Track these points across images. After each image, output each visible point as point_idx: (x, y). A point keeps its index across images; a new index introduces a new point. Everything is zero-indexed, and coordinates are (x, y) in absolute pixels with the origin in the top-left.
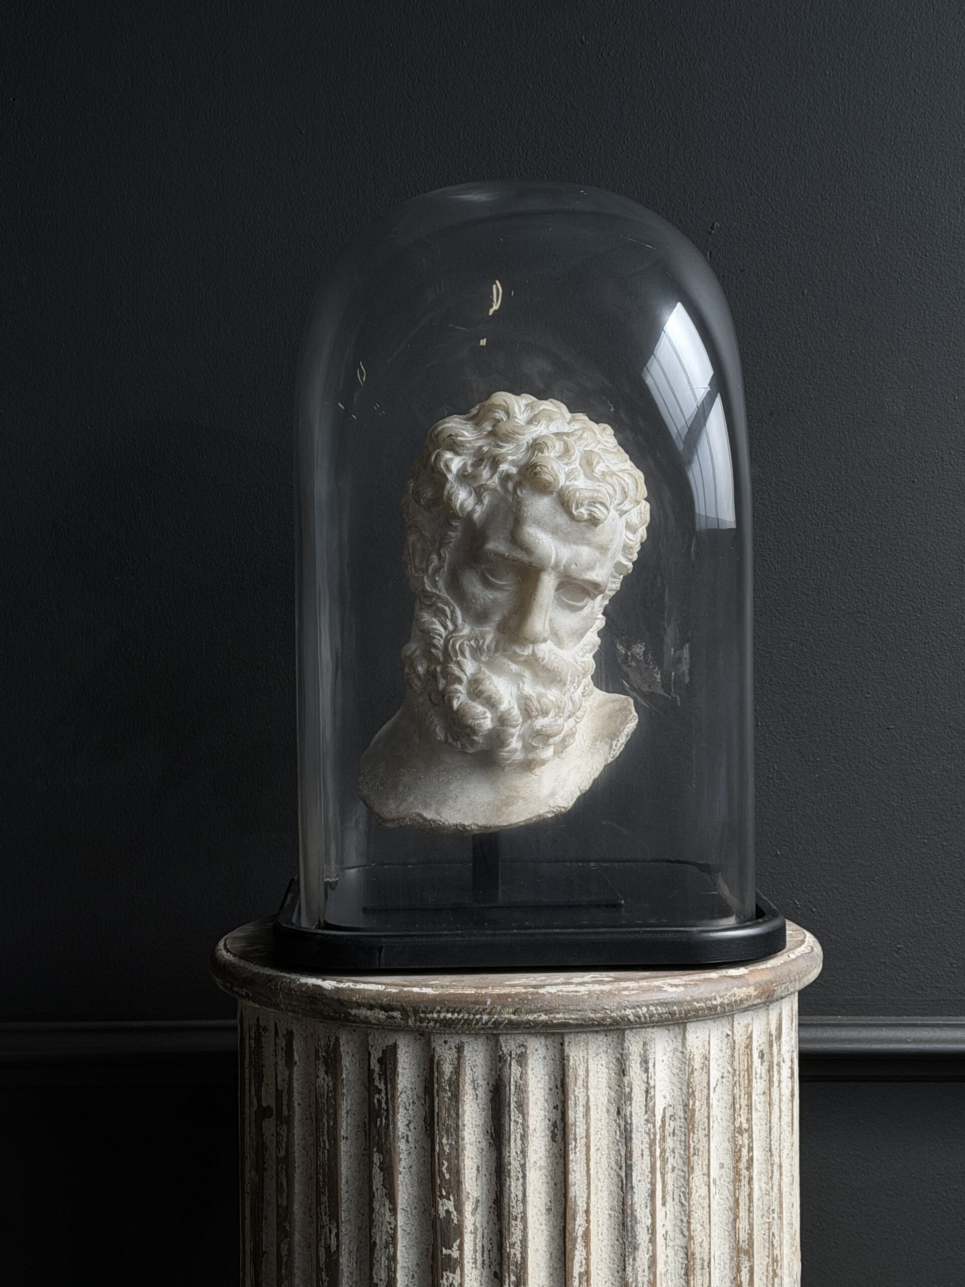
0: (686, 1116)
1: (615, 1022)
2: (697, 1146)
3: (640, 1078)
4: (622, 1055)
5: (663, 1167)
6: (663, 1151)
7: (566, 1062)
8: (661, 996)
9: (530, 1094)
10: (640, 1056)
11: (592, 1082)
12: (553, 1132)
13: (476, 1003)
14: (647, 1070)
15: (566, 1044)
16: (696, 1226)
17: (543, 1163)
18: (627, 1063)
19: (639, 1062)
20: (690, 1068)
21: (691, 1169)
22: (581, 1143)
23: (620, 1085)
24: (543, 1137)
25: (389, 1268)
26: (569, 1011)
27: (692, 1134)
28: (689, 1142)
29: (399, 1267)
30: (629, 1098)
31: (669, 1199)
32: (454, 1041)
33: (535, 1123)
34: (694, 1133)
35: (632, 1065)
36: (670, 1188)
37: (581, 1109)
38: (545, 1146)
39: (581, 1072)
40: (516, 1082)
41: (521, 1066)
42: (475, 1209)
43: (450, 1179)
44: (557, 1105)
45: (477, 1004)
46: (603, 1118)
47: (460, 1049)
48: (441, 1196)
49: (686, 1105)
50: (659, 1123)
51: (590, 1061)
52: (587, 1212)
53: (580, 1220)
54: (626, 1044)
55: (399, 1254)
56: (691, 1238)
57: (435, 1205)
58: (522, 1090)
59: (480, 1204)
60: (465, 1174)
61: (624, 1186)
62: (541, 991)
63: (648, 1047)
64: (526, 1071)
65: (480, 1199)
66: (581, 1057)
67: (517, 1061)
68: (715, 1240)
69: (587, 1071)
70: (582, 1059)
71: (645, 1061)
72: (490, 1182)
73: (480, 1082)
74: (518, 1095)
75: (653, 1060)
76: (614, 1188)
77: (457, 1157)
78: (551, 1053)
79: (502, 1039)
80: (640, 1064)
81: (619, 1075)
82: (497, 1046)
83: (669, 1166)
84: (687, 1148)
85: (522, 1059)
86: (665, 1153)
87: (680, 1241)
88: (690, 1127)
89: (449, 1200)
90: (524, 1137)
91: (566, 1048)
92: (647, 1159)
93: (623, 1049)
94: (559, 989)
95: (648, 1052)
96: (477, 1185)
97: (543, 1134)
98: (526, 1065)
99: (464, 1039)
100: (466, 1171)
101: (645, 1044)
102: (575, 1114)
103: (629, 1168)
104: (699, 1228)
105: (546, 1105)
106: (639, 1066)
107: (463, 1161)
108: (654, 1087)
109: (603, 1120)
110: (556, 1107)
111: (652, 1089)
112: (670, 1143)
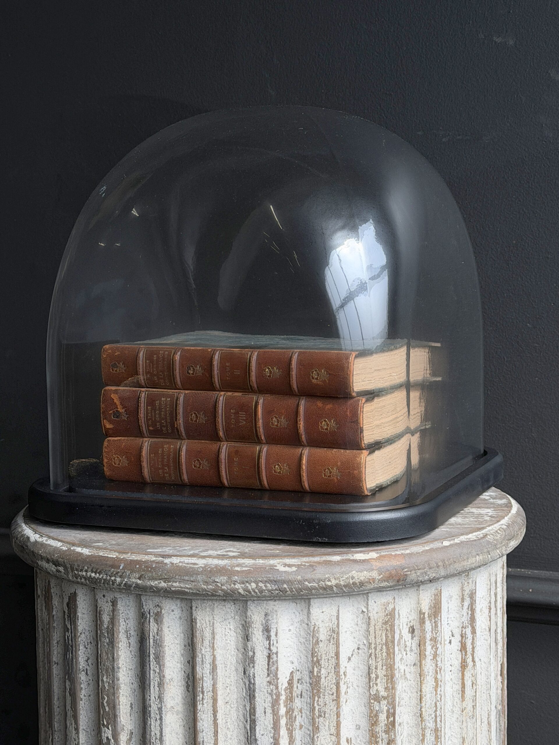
0: (311, 682)
2: (323, 709)
3: (262, 644)
4: (246, 622)
5: (290, 724)
6: (291, 710)
7: (194, 624)
9: (166, 648)
10: (262, 625)
11: (219, 643)
12: (187, 683)
13: (112, 566)
14: (269, 638)
15: (194, 608)
17: (179, 708)
18: (250, 630)
19: (261, 630)
20: (315, 640)
23: (245, 648)
24: (180, 686)
27: (316, 698)
28: (313, 705)
30: (253, 661)
32: (109, 596)
33: (172, 673)
34: (319, 697)
35: (255, 632)
37: (208, 666)
38: (182, 694)
39: (208, 634)
40: (154, 637)
41: (157, 624)
42: (130, 740)
43: (109, 711)
44: (189, 660)
45: (112, 568)
46: (232, 676)
47: (114, 603)
48: (104, 725)
49: (311, 672)
50: (284, 685)
51: (217, 625)
54: (249, 613)
58: (159, 644)
59: (133, 736)
60: (120, 709)
61: (249, 737)
62: (167, 561)
63: (270, 618)
64: (161, 628)
65: (133, 731)
66: (207, 621)
67: (154, 618)
69: (213, 633)
70: (208, 623)
71: (267, 630)
74: (156, 648)
75: (275, 630)
76: (242, 738)
77: (114, 694)
78: (185, 614)
79: (143, 599)
80: (263, 631)
81: (244, 640)
82: (141, 604)
83: (297, 723)
84: (312, 710)
85: (158, 618)
86: (293, 712)
88: (315, 691)
89: (109, 729)
90: (160, 685)
91: (194, 612)
93: (246, 617)
94: (182, 560)
95: (270, 622)
96: (131, 720)
97: (179, 684)
98: (162, 622)
99: (117, 595)
100: (121, 707)
101: (266, 615)
102: (204, 670)
103: (253, 722)
105: (182, 659)
106: (261, 633)
107: (118, 697)
108: (277, 653)
109: (232, 677)
110: (189, 662)
111: (275, 656)
112: (298, 703)
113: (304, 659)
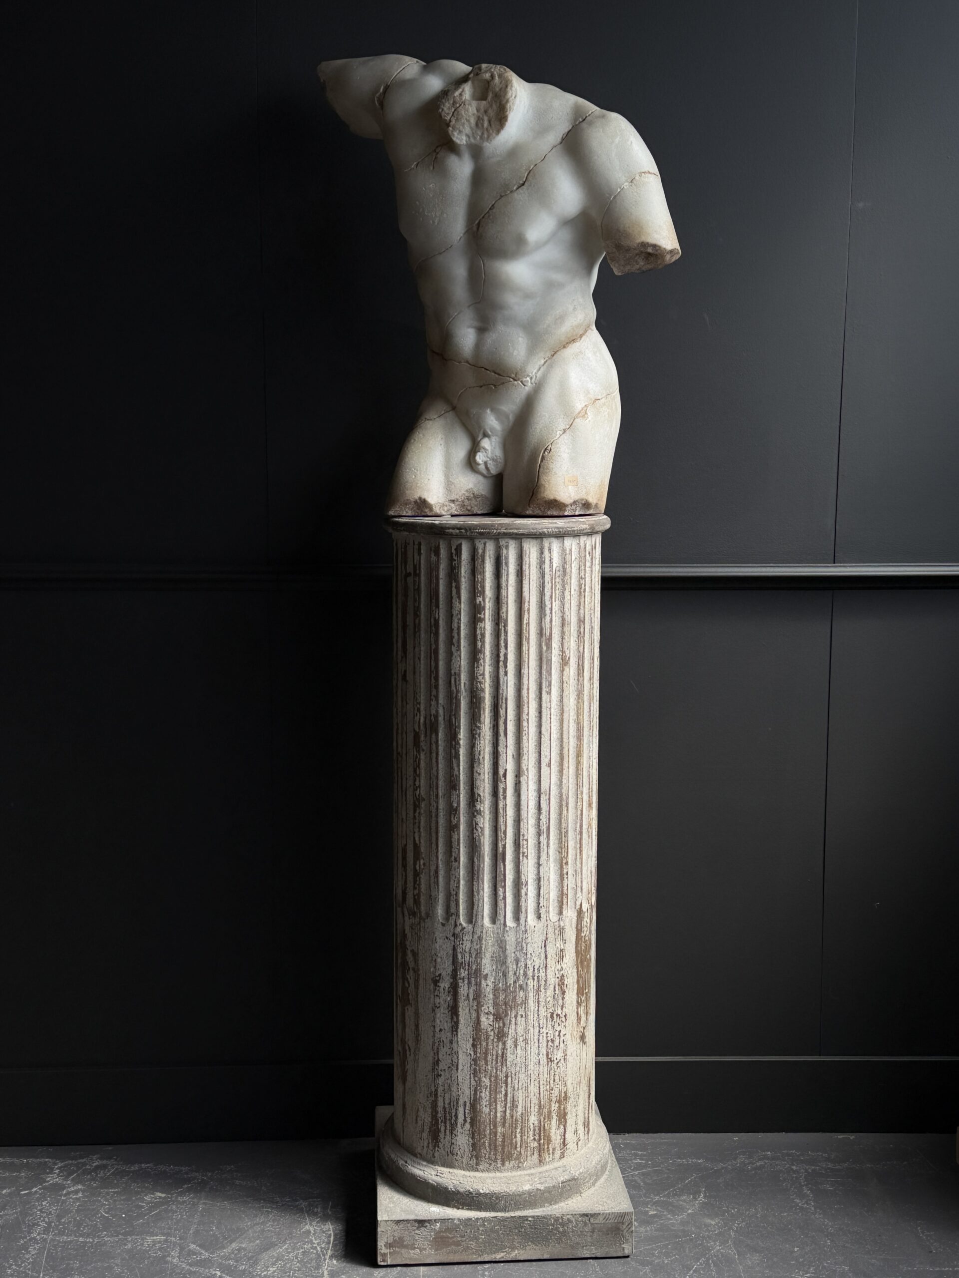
0: (563, 570)
1: (541, 534)
2: (567, 582)
3: (548, 556)
4: (542, 546)
5: (555, 588)
6: (555, 582)
7: (522, 549)
8: (557, 525)
9: (510, 560)
11: (531, 556)
12: (518, 573)
14: (550, 553)
16: (566, 609)
17: (514, 584)
18: (544, 550)
20: (565, 553)
21: (565, 589)
22: (527, 579)
23: (541, 557)
25: (458, 623)
26: (525, 529)
29: (462, 622)
30: (544, 562)
31: (557, 599)
32: (483, 541)
33: (511, 570)
34: (566, 576)
36: (557, 596)
37: (527, 565)
38: (515, 578)
39: (528, 552)
40: (505, 556)
42: (490, 601)
43: (481, 590)
45: (491, 528)
46: (535, 570)
47: (485, 544)
48: (478, 596)
49: (563, 566)
50: (554, 572)
51: (531, 548)
52: (529, 602)
53: (526, 604)
54: (543, 543)
55: (462, 618)
56: (564, 613)
57: (475, 600)
58: (507, 558)
60: (486, 588)
61: (542, 593)
63: (551, 545)
64: (509, 551)
65: (491, 597)
66: (528, 547)
67: (504, 548)
68: (572, 614)
71: (550, 550)
72: (495, 591)
73: (492, 556)
74: (505, 560)
76: (538, 594)
77: (484, 582)
78: (517, 545)
79: (500, 540)
81: (541, 554)
82: (498, 542)
83: (557, 588)
84: (564, 581)
85: (507, 547)
87: (560, 614)
88: (565, 574)
90: (507, 575)
91: (523, 543)
92: (550, 584)
96: (490, 593)
97: (514, 574)
98: (508, 549)
99: (486, 540)
101: (550, 543)
102: (525, 567)
103: (544, 587)
104: (567, 610)
106: (548, 551)
107: (486, 584)
110: (519, 565)
111: (552, 560)
112: (557, 580)
113: (560, 561)
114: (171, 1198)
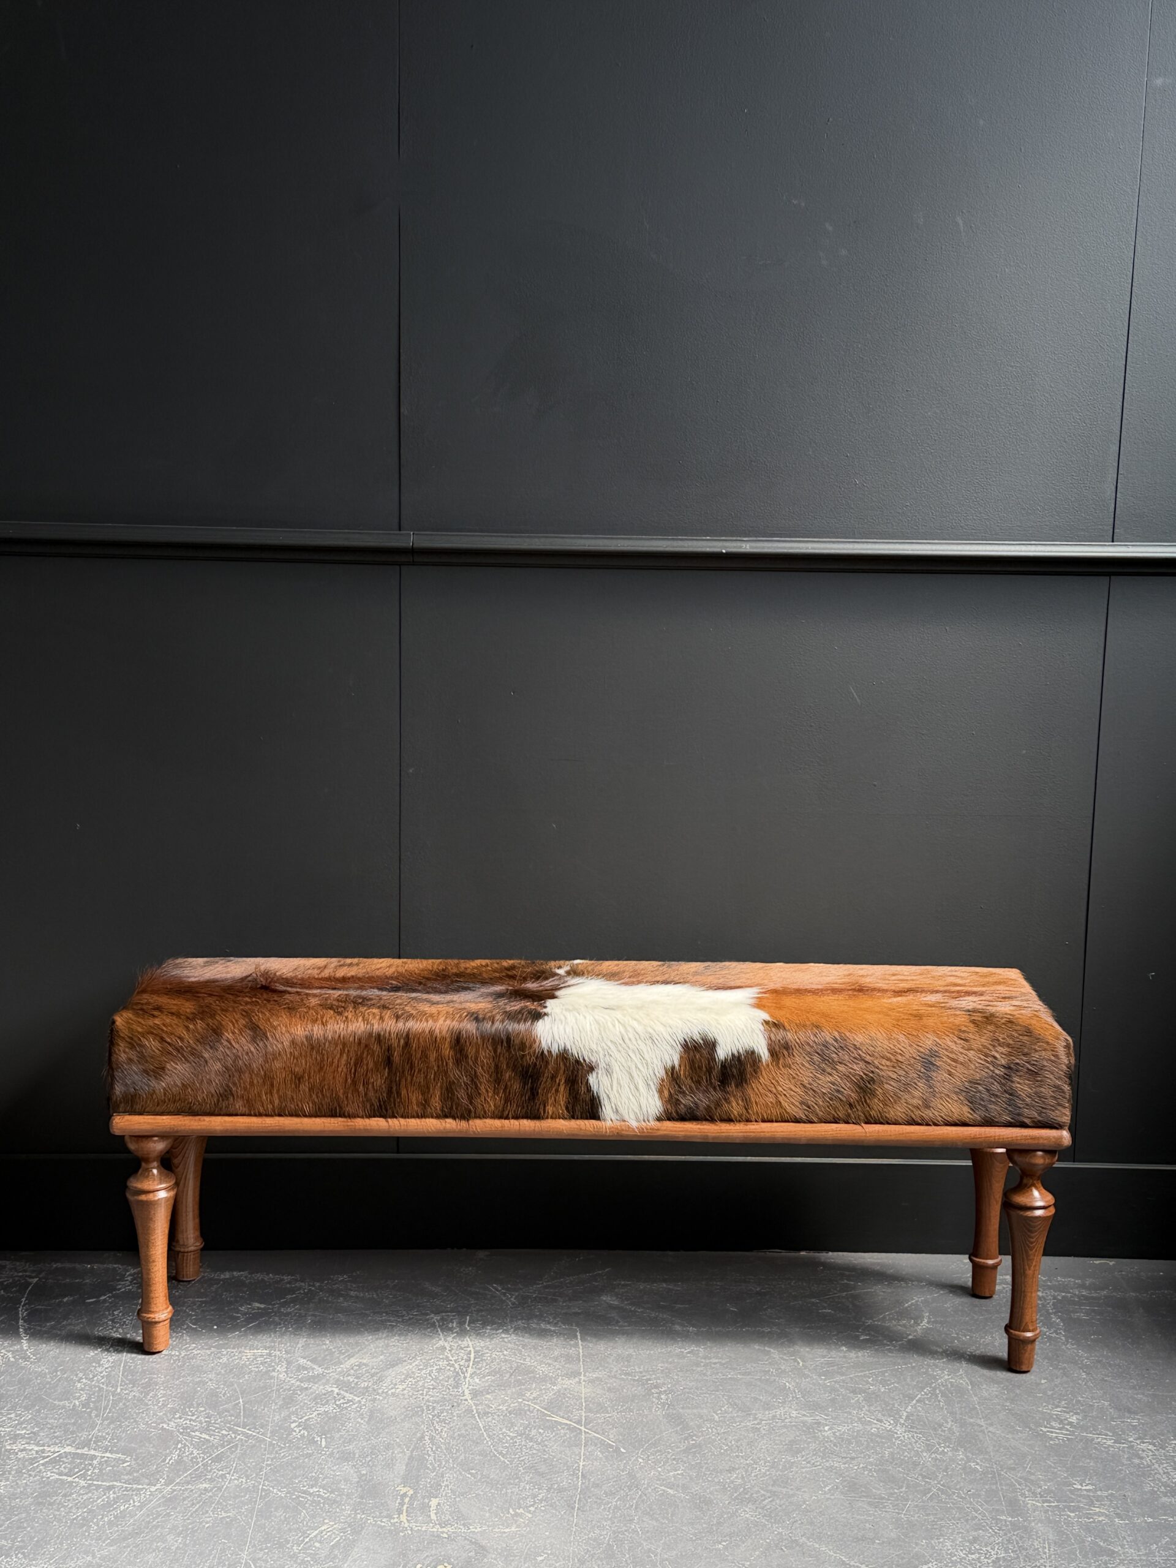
114: (272, 1309)
